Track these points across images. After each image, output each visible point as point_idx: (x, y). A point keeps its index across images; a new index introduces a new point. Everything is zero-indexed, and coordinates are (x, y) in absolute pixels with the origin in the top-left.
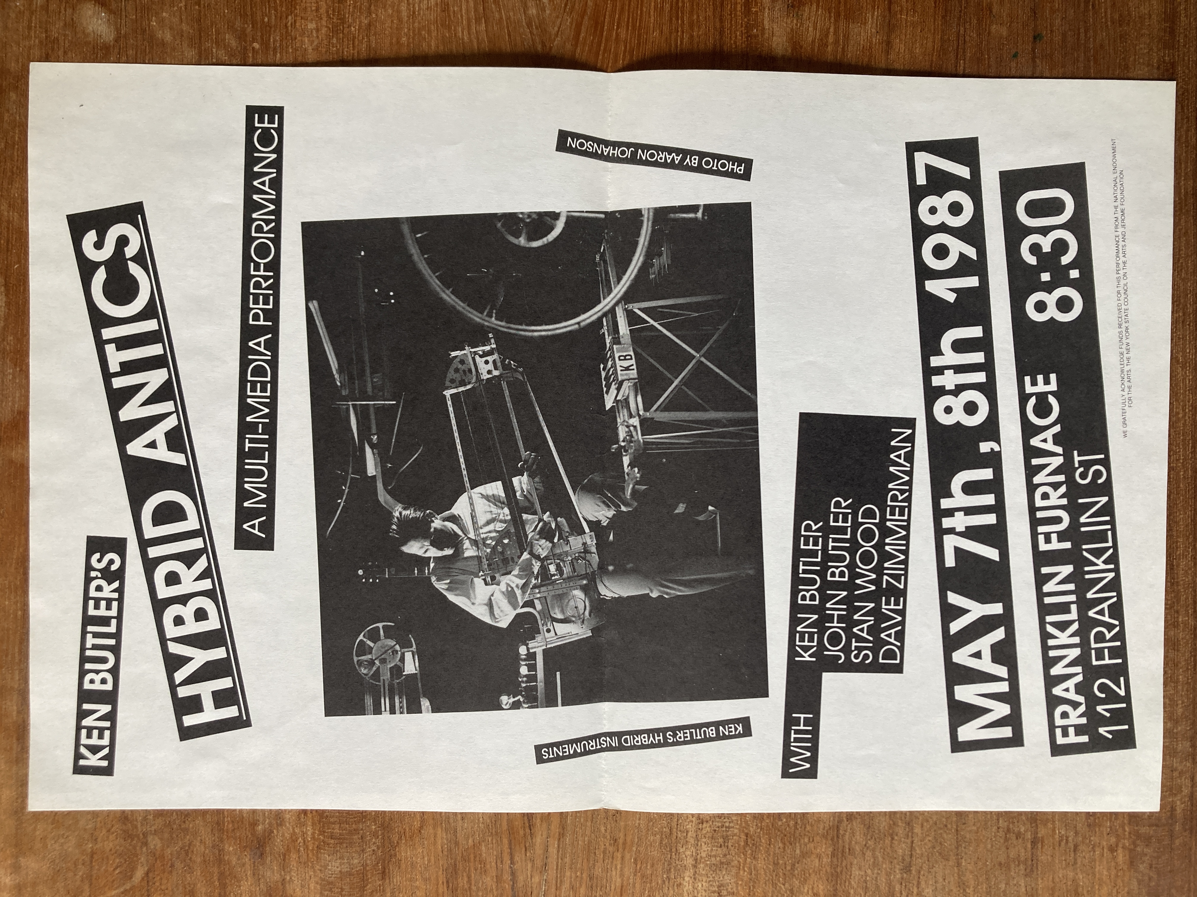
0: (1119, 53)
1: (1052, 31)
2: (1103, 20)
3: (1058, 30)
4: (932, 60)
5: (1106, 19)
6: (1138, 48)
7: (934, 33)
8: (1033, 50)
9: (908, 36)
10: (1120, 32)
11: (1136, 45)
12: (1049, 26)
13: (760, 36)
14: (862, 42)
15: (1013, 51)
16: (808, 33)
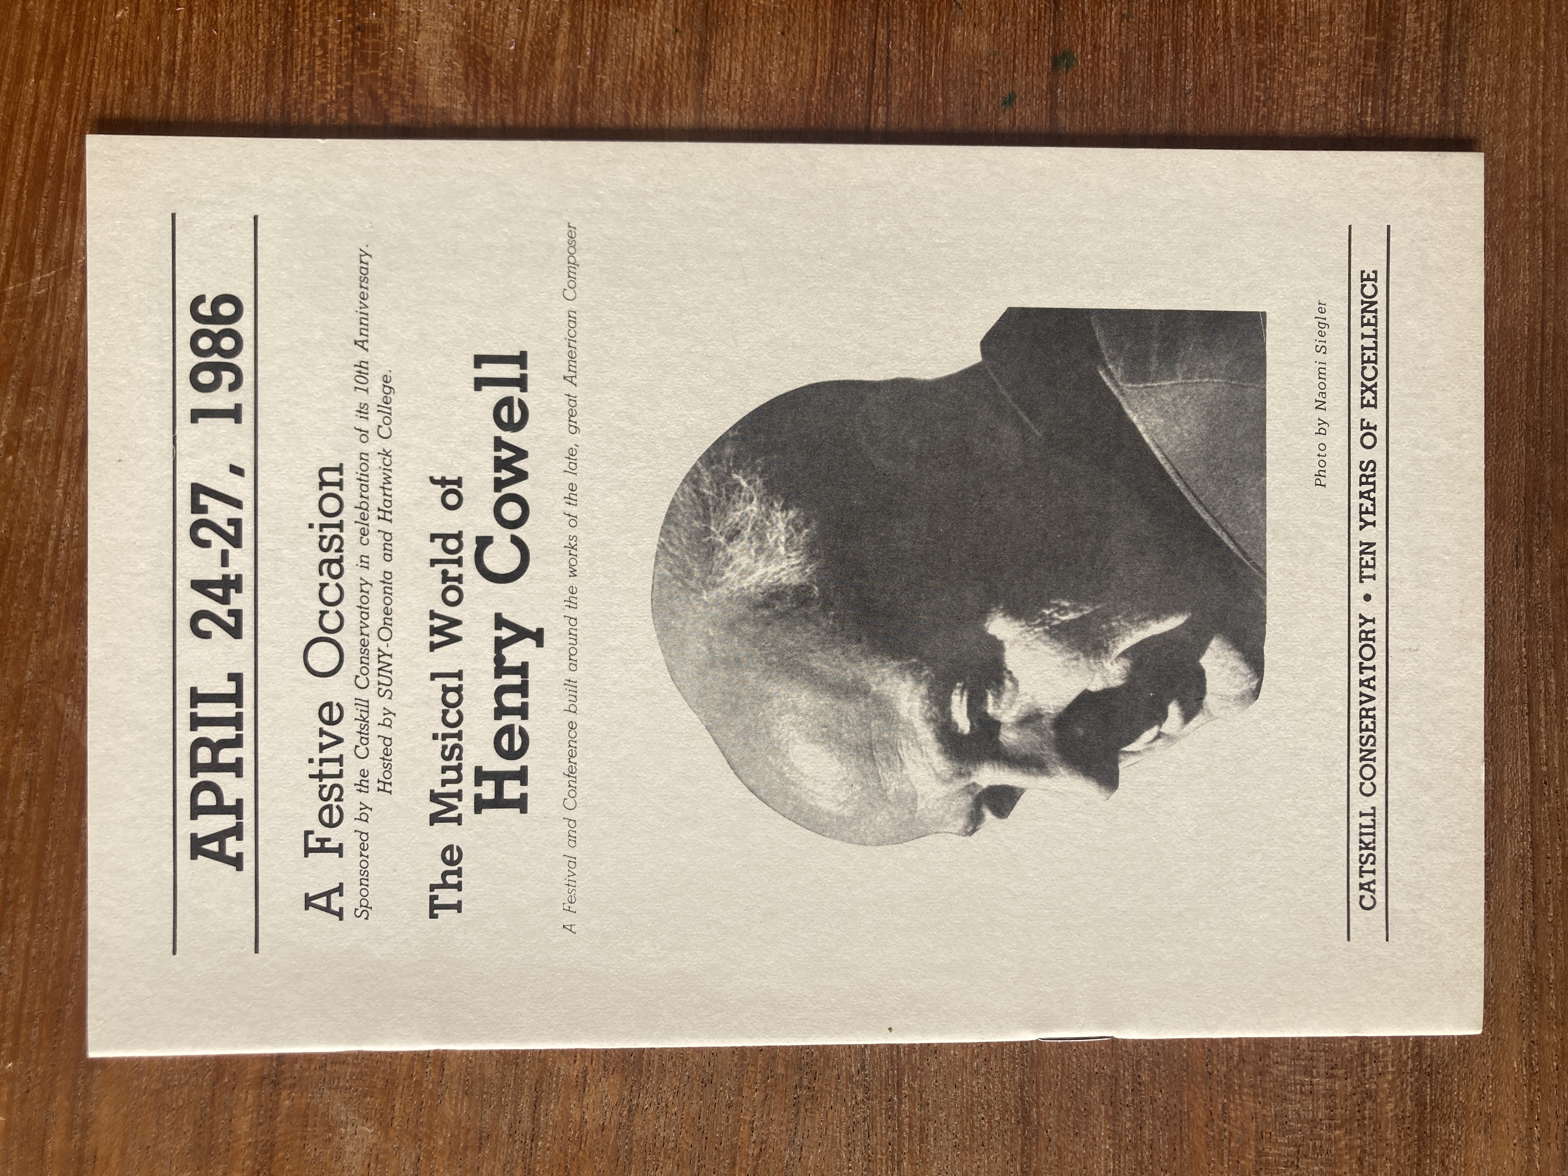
0: (1255, 104)
1: (1096, 47)
2: (1220, 24)
3: (1112, 44)
4: (809, 103)
5: (1227, 23)
6: (1299, 91)
7: (815, 41)
8: (1052, 89)
9: (751, 44)
10: (1260, 53)
11: (1296, 86)
12: (1088, 36)
13: (386, 30)
14: (638, 53)
15: (1005, 90)
16: (506, 25)
